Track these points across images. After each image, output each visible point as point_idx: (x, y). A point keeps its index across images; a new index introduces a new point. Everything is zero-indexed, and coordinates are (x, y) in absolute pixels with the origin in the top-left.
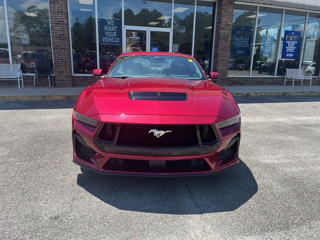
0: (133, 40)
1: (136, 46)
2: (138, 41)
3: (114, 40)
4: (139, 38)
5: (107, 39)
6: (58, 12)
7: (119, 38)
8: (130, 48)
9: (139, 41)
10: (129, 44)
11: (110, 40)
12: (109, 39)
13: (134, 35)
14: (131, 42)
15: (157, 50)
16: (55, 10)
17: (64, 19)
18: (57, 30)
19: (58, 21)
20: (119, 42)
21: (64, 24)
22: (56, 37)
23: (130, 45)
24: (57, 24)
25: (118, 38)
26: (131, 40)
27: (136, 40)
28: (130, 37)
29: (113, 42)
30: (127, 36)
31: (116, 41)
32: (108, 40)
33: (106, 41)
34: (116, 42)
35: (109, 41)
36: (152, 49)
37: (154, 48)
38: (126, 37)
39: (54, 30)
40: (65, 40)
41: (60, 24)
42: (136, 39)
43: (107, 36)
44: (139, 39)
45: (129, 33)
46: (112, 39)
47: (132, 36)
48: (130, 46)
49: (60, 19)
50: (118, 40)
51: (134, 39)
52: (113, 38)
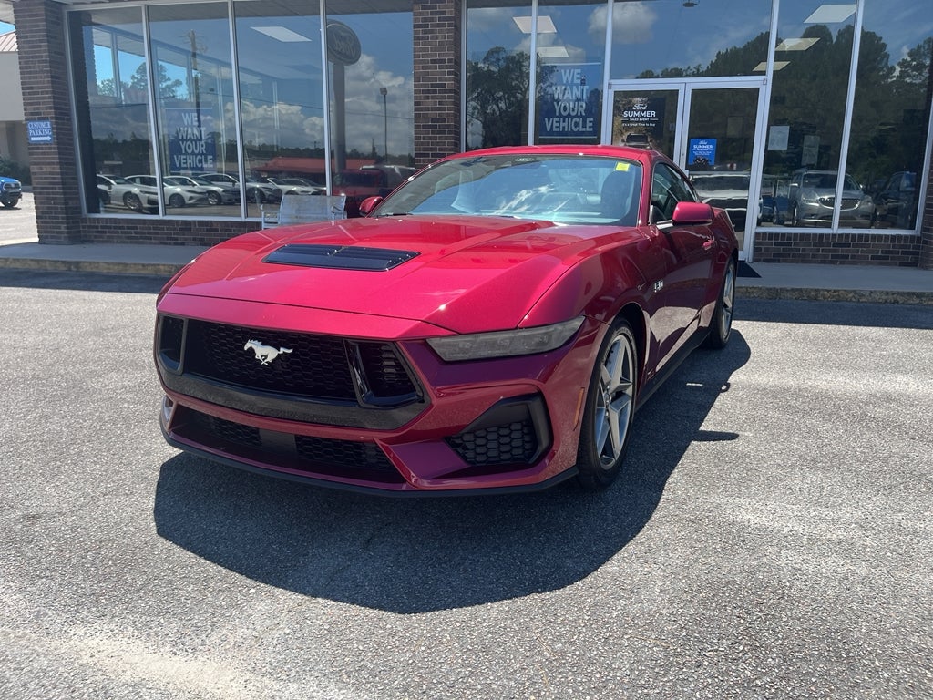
0: (632, 122)
1: (643, 138)
2: (649, 122)
3: (577, 124)
4: (654, 113)
5: (559, 122)
6: (433, 61)
7: (592, 119)
8: (622, 145)
9: (652, 122)
10: (622, 134)
11: (566, 124)
12: (564, 122)
13: (637, 107)
14: (628, 129)
15: (711, 146)
16: (428, 56)
17: (446, 79)
18: (428, 109)
19: (432, 86)
20: (591, 129)
21: (446, 91)
22: (424, 127)
23: (625, 137)
24: (429, 91)
25: (588, 119)
26: (629, 122)
27: (642, 122)
28: (626, 114)
29: (575, 130)
30: (617, 110)
31: (584, 126)
32: (562, 124)
33: (555, 129)
34: (582, 129)
35: (564, 127)
36: (696, 147)
37: (701, 142)
38: (614, 115)
39: (421, 109)
40: (444, 132)
41: (435, 92)
42: (643, 117)
43: (560, 116)
44: (653, 117)
45: (623, 100)
46: (574, 120)
47: (630, 109)
48: (623, 141)
49: (436, 79)
50: (588, 124)
51: (637, 117)
52: (576, 119)
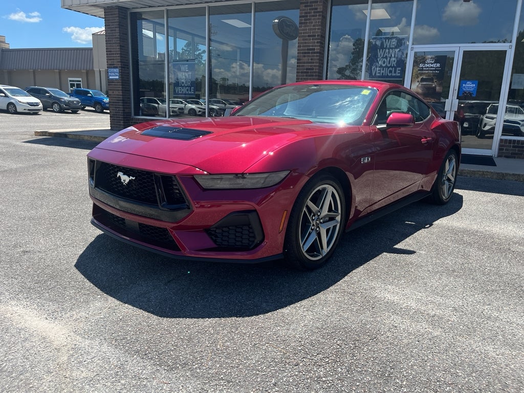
0: (425, 70)
1: (431, 80)
2: (435, 70)
3: (391, 72)
4: (438, 65)
5: (380, 70)
6: (309, 36)
7: (400, 69)
8: (417, 84)
9: (437, 70)
10: (418, 77)
11: (384, 72)
12: (383, 70)
13: (428, 61)
14: (421, 74)
15: (474, 85)
16: (306, 33)
17: (315, 46)
18: (304, 63)
19: (308, 49)
20: (399, 75)
21: (315, 53)
22: (302, 72)
23: (419, 79)
24: (305, 53)
25: (398, 69)
26: (423, 70)
27: (431, 70)
28: (421, 65)
29: (389, 75)
30: (416, 63)
31: (395, 72)
32: (382, 72)
33: (377, 74)
34: (394, 74)
35: (383, 73)
36: (464, 85)
37: (468, 83)
38: (414, 66)
39: (301, 63)
40: (313, 75)
41: (309, 53)
42: (432, 67)
43: (381, 67)
44: (438, 67)
45: (419, 59)
46: (389, 70)
47: (424, 63)
48: (418, 81)
49: (309, 46)
50: (398, 71)
51: (428, 67)
52: (391, 69)
